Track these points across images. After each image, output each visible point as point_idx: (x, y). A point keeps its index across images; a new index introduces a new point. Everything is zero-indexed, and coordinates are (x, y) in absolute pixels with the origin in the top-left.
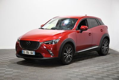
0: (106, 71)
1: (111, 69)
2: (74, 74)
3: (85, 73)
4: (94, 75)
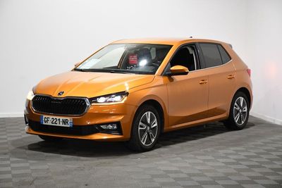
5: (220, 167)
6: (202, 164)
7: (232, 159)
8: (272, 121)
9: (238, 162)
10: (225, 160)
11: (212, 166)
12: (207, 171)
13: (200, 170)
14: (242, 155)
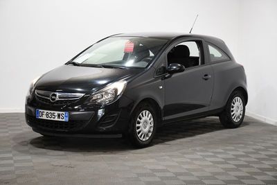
0: (234, 167)
1: (245, 163)
2: (155, 176)
3: (181, 174)
4: (205, 179)
5: (208, 166)
6: (189, 163)
7: (220, 158)
8: (263, 120)
9: (226, 161)
10: (213, 159)
11: (200, 165)
12: (194, 170)
13: (187, 169)
14: (231, 154)
